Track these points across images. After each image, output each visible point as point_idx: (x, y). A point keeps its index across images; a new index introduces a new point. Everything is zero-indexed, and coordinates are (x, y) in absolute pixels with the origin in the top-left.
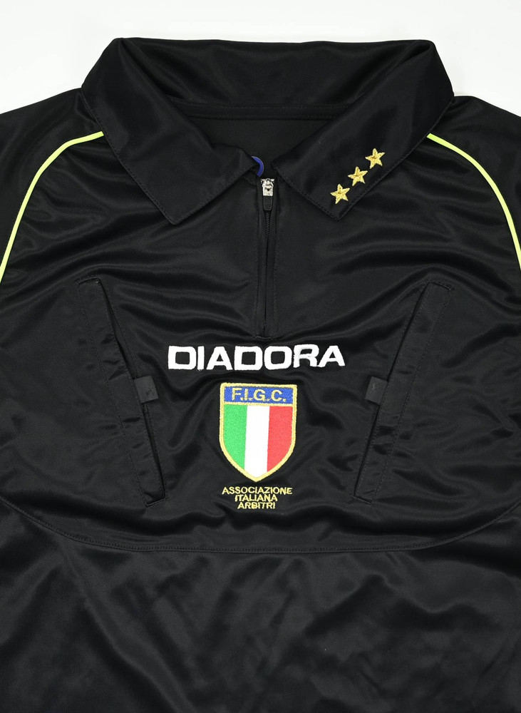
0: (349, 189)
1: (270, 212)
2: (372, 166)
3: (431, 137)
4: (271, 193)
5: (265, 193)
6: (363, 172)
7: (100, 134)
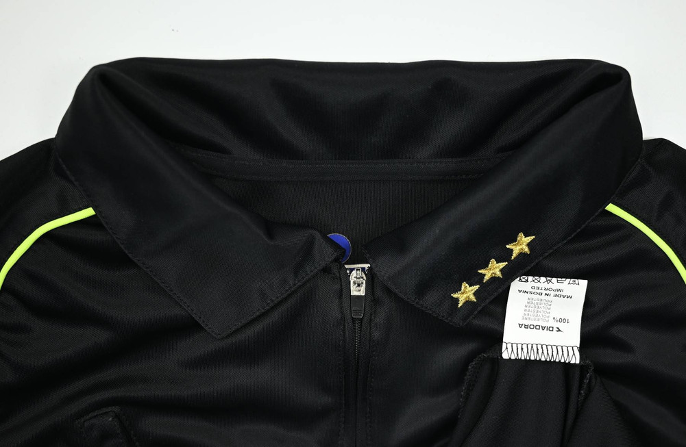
0: (478, 286)
1: (361, 319)
2: (514, 255)
3: (612, 208)
4: (362, 292)
5: (355, 291)
6: (500, 264)
7: (89, 212)
